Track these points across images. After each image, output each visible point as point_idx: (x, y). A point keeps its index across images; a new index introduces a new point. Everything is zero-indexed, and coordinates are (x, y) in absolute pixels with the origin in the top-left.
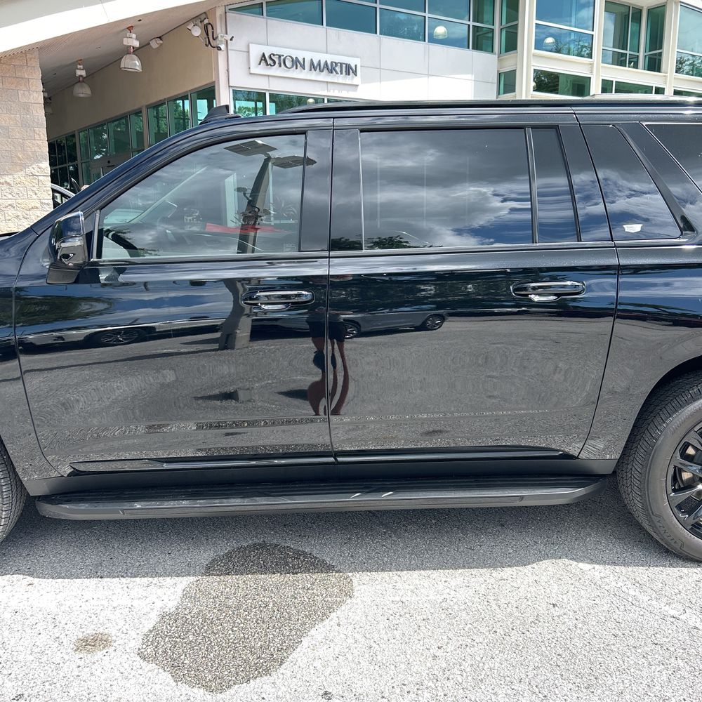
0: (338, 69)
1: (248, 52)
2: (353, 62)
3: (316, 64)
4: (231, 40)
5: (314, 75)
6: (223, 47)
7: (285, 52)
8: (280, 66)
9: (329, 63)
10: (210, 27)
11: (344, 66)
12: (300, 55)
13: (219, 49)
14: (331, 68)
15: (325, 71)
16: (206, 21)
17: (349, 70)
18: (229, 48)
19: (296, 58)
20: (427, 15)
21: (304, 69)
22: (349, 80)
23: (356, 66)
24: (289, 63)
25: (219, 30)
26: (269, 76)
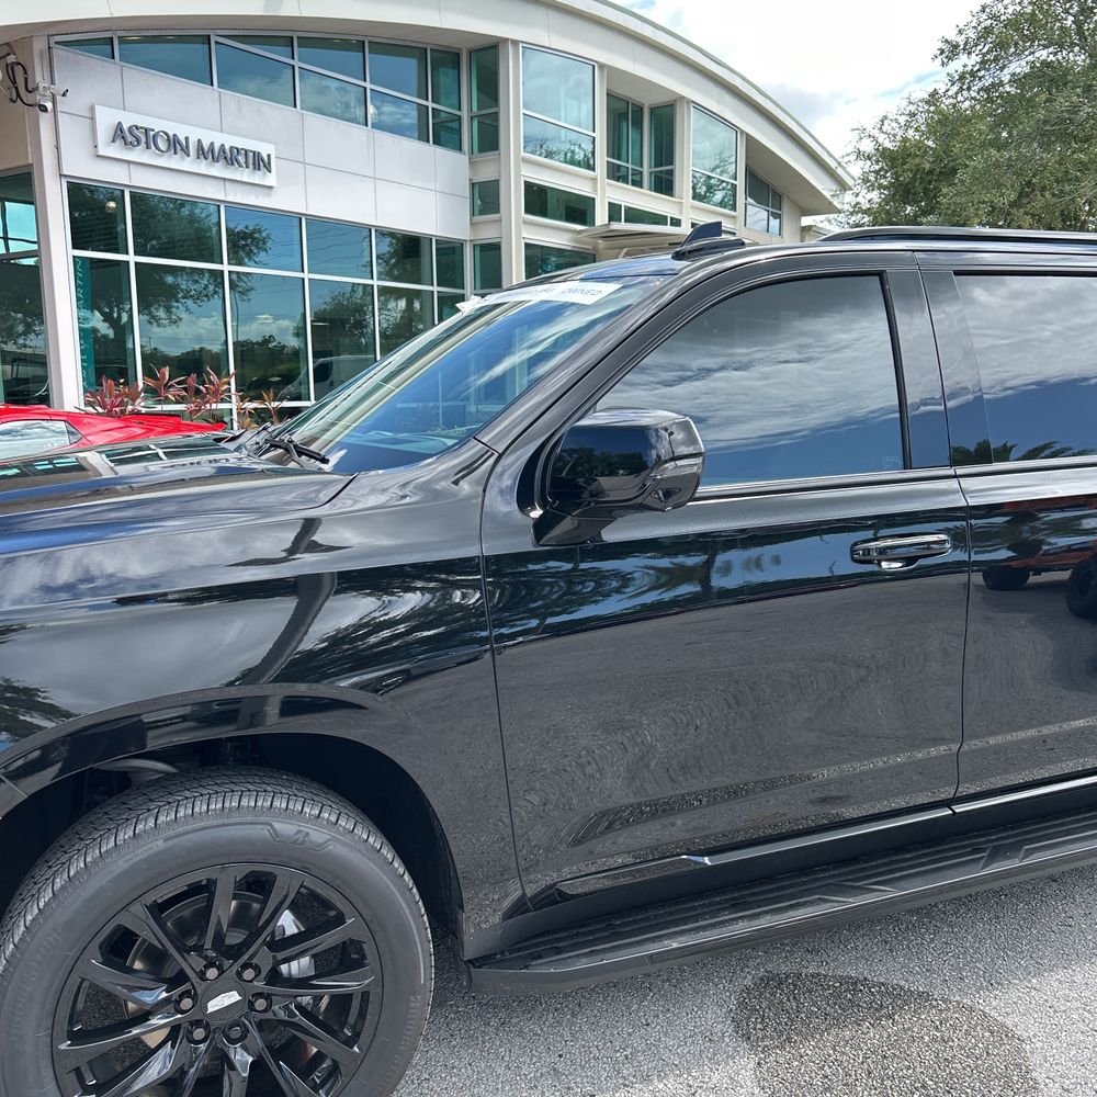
0: (242, 159)
1: (93, 118)
2: (265, 149)
3: (206, 147)
4: (64, 95)
5: (203, 167)
6: (49, 105)
7: (157, 125)
8: (148, 147)
9: (227, 147)
10: (19, 70)
11: (251, 154)
12: (180, 131)
13: (44, 109)
14: (230, 157)
15: (222, 162)
16: (11, 59)
17: (259, 162)
18: (59, 108)
19: (174, 135)
20: (368, 85)
21: (189, 156)
22: (257, 177)
23: (269, 156)
24: (162, 145)
25: (40, 78)
26: (128, 162)
